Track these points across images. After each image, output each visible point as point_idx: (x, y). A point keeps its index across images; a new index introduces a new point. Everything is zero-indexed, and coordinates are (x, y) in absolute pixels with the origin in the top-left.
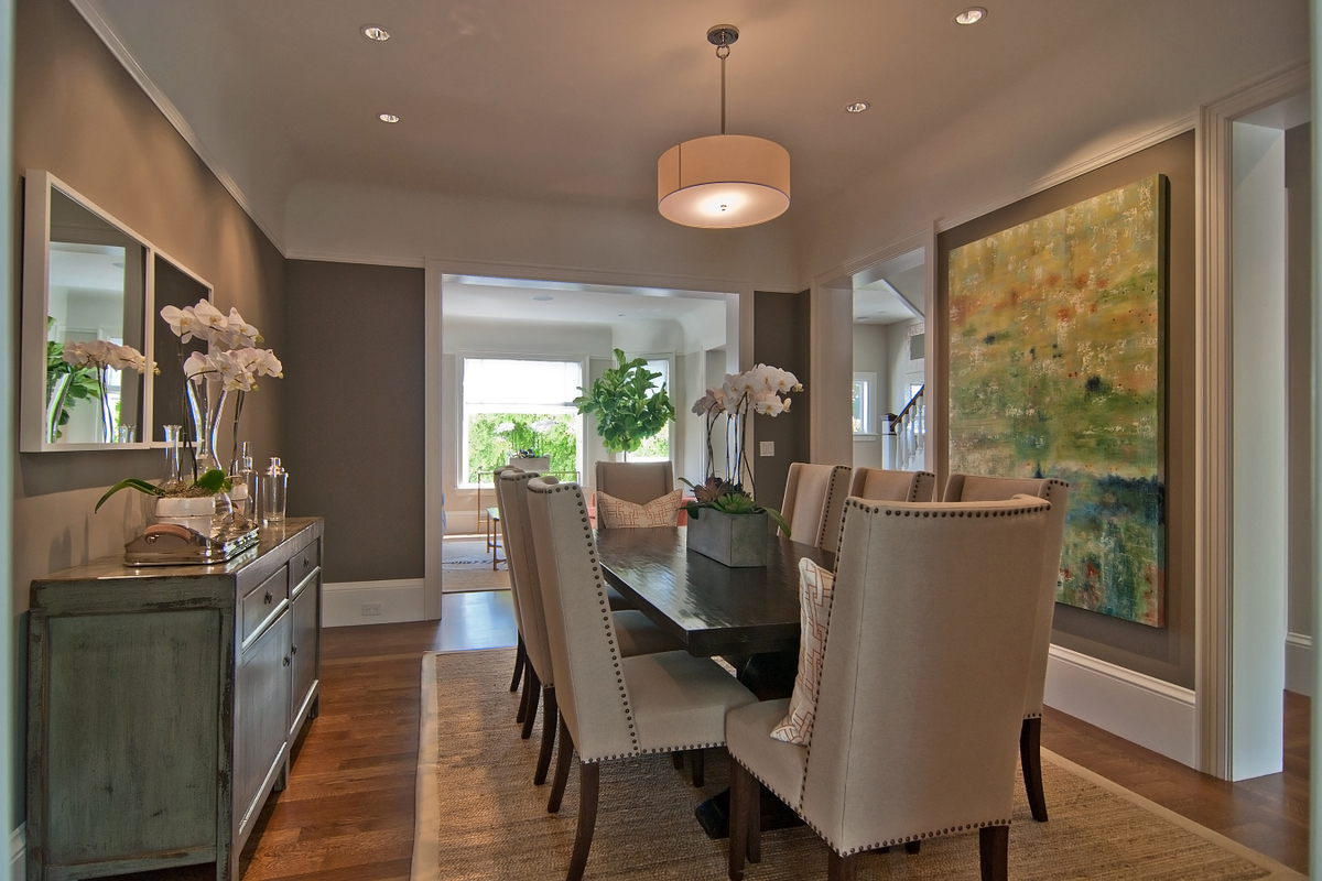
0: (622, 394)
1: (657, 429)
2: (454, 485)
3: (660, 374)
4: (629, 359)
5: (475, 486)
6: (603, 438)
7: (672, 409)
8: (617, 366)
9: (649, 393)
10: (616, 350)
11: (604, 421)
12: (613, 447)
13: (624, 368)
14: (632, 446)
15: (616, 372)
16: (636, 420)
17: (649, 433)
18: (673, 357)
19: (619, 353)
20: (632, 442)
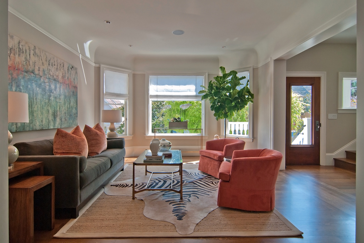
0: (224, 89)
1: (243, 107)
2: (144, 134)
3: (245, 78)
4: (227, 72)
5: (153, 134)
6: (214, 112)
7: (252, 96)
8: (221, 75)
9: (238, 88)
10: (221, 67)
11: (214, 103)
12: (219, 116)
13: (225, 76)
14: (229, 116)
15: (221, 77)
16: (232, 102)
17: (238, 109)
18: (251, 69)
19: (223, 69)
20: (229, 114)
